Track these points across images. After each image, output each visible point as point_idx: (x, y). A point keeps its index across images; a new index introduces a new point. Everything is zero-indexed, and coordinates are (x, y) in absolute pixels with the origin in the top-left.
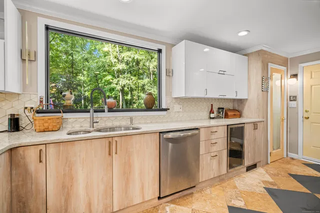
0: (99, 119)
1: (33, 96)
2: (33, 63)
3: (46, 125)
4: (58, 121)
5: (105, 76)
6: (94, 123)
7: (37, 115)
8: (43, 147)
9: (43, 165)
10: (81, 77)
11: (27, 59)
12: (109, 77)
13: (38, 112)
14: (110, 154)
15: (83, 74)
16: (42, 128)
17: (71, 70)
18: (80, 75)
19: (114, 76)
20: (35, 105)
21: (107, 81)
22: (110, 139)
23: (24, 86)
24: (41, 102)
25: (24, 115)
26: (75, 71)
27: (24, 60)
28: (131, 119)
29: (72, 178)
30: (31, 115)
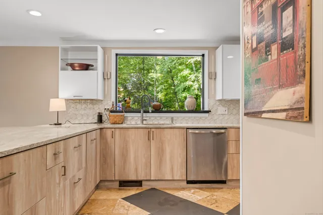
0: (148, 118)
1: (109, 101)
2: (110, 80)
3: (115, 119)
4: (122, 117)
5: (181, 71)
6: (143, 120)
7: (111, 114)
8: (113, 130)
9: (113, 140)
10: (153, 75)
11: (106, 78)
12: (186, 72)
13: (111, 112)
14: (149, 139)
15: (155, 70)
16: (113, 121)
17: (142, 66)
18: (153, 71)
19: (192, 69)
20: (110, 107)
21: (184, 77)
22: (149, 129)
23: (104, 95)
24: (113, 105)
25: (104, 113)
26: (146, 67)
27: (104, 79)
28: (172, 119)
29: (127, 151)
30: (108, 113)
